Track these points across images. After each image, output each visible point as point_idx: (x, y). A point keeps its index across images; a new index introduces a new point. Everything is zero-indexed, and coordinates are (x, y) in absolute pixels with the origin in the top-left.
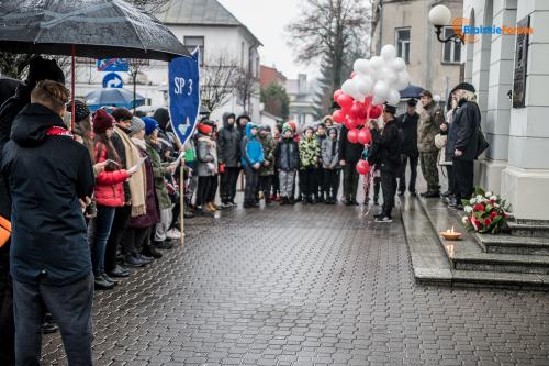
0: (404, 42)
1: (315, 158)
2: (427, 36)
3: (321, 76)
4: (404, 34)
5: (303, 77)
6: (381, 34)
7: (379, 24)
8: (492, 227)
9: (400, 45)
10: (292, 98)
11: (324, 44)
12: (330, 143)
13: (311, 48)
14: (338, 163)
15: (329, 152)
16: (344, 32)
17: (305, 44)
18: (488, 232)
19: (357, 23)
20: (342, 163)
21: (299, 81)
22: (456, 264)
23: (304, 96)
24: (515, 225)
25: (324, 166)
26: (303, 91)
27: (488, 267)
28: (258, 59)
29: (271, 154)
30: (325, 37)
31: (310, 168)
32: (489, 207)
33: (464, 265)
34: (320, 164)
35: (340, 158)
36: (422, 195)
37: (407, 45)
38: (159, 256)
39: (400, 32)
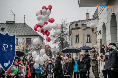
2: (82, 36)
3: (59, 47)
5: (55, 47)
6: (72, 36)
7: (71, 34)
9: (77, 39)
10: (53, 52)
11: (59, 39)
13: (56, 40)
16: (64, 36)
17: (55, 39)
19: (66, 34)
21: (54, 48)
23: (55, 51)
26: (55, 50)
28: (44, 43)
29: (45, 69)
30: (59, 38)
39: (76, 36)
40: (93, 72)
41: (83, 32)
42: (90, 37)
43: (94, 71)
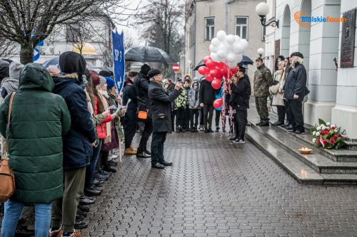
0: (210, 27)
1: (184, 102)
2: (225, 22)
4: (210, 21)
6: (195, 21)
7: (193, 14)
8: (336, 144)
9: (208, 28)
12: (194, 92)
14: (199, 105)
15: (193, 98)
16: (172, 20)
18: (333, 148)
19: (178, 14)
20: (202, 105)
22: (321, 169)
24: (351, 143)
25: (190, 107)
27: (341, 171)
31: (181, 109)
32: (331, 132)
33: (326, 170)
34: (187, 105)
35: (200, 102)
36: (257, 125)
37: (213, 28)
38: (114, 171)
39: (207, 20)
40: (258, 108)
41: (227, 10)
42: (244, 25)
43: (260, 107)
